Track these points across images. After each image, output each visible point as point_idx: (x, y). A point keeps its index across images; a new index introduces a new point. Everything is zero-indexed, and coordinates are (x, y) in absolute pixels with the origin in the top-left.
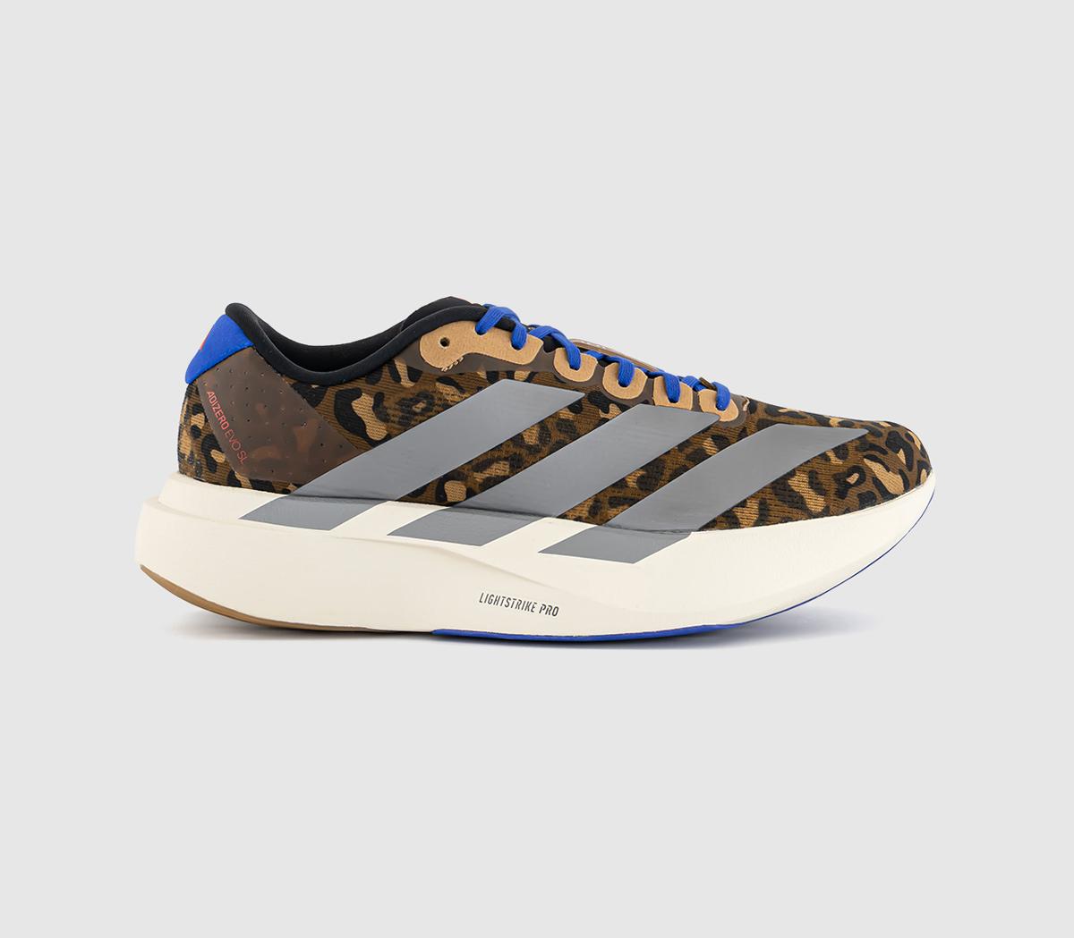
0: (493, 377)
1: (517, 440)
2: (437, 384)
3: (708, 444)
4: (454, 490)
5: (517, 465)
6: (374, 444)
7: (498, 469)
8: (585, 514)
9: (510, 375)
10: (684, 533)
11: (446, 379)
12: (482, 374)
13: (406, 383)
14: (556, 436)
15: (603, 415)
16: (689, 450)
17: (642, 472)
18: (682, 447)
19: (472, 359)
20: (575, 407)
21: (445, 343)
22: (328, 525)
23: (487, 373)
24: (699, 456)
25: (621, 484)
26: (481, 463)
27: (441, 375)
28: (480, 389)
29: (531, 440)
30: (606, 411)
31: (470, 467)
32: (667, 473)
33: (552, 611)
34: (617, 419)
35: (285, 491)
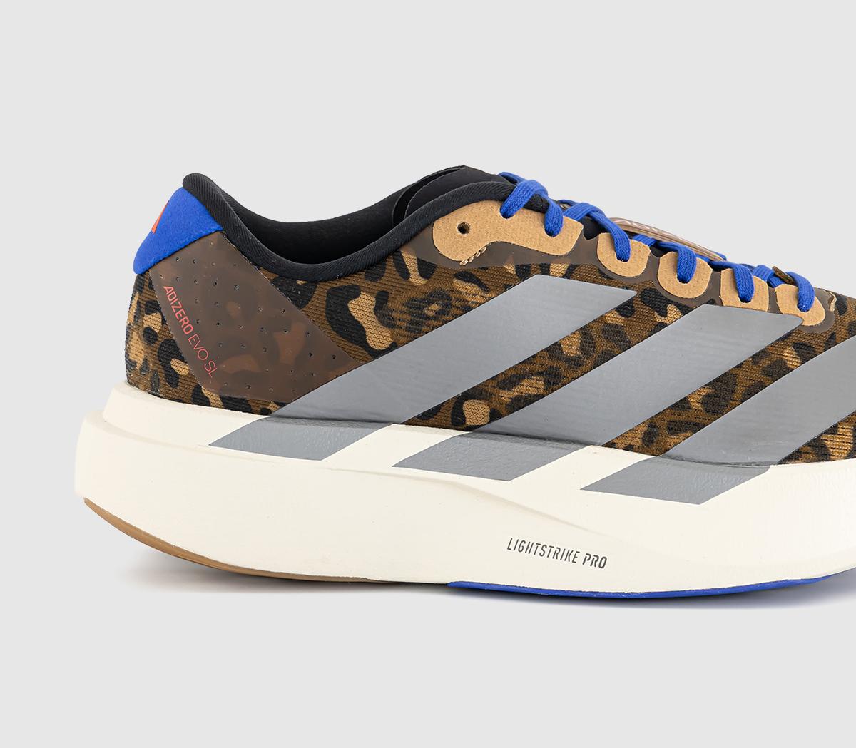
0: (524, 273)
1: (554, 350)
2: (455, 281)
3: (789, 355)
4: (475, 411)
5: (554, 380)
6: (376, 354)
7: (531, 386)
8: (637, 442)
9: (545, 270)
10: (762, 466)
11: (465, 275)
12: (511, 269)
13: (416, 279)
14: (602, 345)
15: (659, 319)
16: (766, 362)
17: (707, 391)
18: (756, 358)
19: (497, 250)
20: (625, 309)
21: (463, 229)
23: (517, 267)
24: (778, 370)
25: (683, 404)
26: (509, 379)
27: (459, 269)
28: (507, 287)
29: (571, 350)
30: (664, 314)
31: (495, 382)
32: (740, 391)
33: (599, 562)
34: (677, 325)
35: (265, 412)
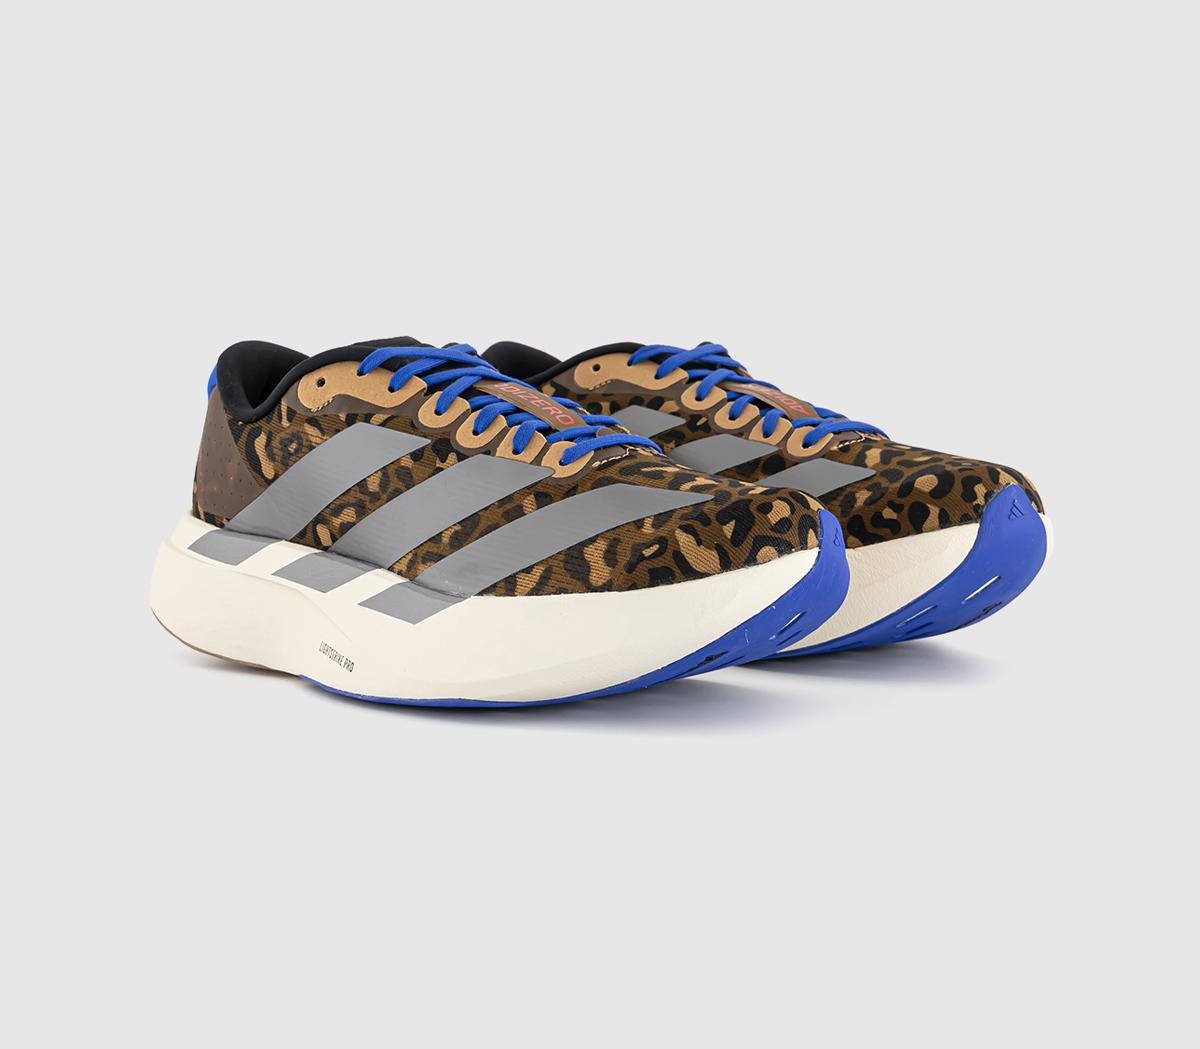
0: (351, 420)
1: (362, 485)
2: (306, 424)
3: (529, 502)
4: (323, 533)
5: (362, 511)
6: (269, 482)
7: (348, 515)
8: (403, 566)
9: (367, 419)
10: (461, 597)
11: (313, 421)
12: (343, 417)
13: (285, 423)
14: (395, 483)
15: (439, 464)
16: (509, 506)
17: (458, 528)
18: (502, 502)
19: (343, 400)
20: (416, 456)
22: (235, 560)
23: (348, 416)
24: (519, 512)
25: (437, 538)
26: (336, 508)
27: (311, 415)
28: (338, 431)
29: (373, 486)
30: (443, 461)
32: (481, 527)
33: (350, 666)
34: (453, 469)
35: (222, 526)
